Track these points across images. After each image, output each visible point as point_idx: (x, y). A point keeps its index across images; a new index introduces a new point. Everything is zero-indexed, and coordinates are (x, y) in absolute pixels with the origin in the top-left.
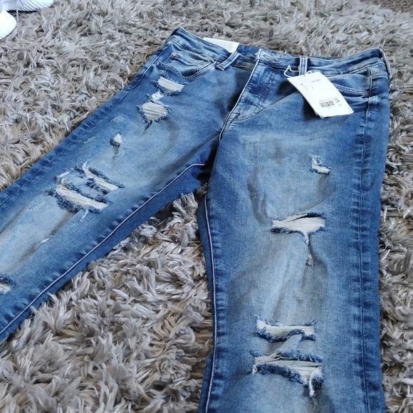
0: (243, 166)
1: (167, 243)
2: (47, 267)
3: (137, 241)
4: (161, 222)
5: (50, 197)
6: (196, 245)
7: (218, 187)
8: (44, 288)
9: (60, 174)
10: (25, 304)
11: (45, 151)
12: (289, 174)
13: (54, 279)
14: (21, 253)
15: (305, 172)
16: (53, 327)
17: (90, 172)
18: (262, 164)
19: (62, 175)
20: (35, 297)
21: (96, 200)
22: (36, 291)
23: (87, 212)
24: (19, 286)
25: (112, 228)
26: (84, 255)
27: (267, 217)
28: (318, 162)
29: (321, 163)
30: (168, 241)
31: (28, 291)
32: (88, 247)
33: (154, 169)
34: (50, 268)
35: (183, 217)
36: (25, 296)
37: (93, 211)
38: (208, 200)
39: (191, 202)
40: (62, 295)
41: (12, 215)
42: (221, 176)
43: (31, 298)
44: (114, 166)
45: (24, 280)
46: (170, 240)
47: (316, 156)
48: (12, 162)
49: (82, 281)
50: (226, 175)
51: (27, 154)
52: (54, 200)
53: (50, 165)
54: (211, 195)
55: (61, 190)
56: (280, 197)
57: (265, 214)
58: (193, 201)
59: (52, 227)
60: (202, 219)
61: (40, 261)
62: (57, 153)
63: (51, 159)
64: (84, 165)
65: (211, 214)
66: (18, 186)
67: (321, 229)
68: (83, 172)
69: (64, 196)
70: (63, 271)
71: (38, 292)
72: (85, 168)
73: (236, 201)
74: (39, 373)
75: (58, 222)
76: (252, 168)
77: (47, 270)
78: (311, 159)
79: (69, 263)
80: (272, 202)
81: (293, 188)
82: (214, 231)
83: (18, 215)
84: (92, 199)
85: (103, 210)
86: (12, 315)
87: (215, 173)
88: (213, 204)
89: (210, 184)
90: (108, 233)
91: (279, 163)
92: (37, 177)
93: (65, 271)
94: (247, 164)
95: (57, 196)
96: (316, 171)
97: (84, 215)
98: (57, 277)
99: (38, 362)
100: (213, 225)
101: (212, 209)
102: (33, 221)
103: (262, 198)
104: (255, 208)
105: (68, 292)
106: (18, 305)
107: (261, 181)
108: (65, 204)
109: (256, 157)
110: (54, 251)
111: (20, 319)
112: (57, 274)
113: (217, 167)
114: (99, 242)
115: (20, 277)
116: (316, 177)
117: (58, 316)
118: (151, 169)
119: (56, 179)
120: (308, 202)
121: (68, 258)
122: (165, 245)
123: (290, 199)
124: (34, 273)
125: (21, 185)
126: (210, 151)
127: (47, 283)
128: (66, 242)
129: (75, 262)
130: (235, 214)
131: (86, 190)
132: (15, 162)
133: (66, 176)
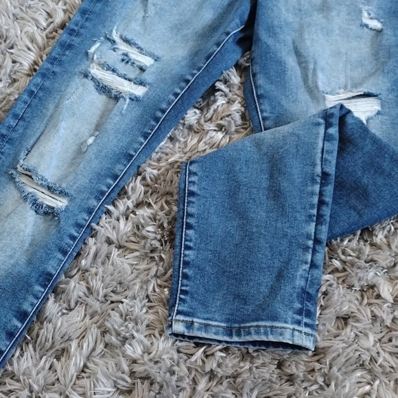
0: (287, 24)
1: (214, 133)
2: (99, 174)
3: (181, 128)
4: (204, 102)
5: (85, 80)
6: (242, 130)
7: (264, 58)
8: (100, 200)
9: (90, 47)
10: (86, 220)
11: (67, 10)
12: (337, 32)
13: (109, 188)
14: (70, 155)
15: (355, 29)
16: (115, 241)
17: (121, 41)
18: (308, 20)
19: (93, 50)
20: (93, 209)
21: (134, 83)
22: (93, 203)
23: (128, 100)
24: (75, 198)
25: (157, 120)
26: (132, 156)
27: (318, 91)
28: (369, 14)
29: (372, 15)
30: (215, 130)
31: (86, 203)
32: (136, 146)
33: (188, 31)
34: (102, 173)
35: (226, 96)
36: (84, 210)
37: (134, 99)
38: (254, 75)
39: (233, 78)
40: (118, 204)
41: (51, 107)
42: (266, 43)
43: (90, 211)
44: (146, 30)
45: (79, 192)
46: (216, 129)
47: (367, 7)
48: (36, 28)
49: (136, 186)
50: (270, 41)
51: (49, 15)
52: (91, 84)
53: (78, 35)
54: (256, 68)
55: (96, 71)
56: (330, 62)
57: (317, 87)
58: (235, 76)
59: (95, 120)
60: (250, 98)
61: (91, 167)
62: (82, 17)
63: (77, 25)
64: (114, 32)
65: (259, 93)
66: (49, 66)
67: (379, 113)
68: (114, 42)
69: (100, 79)
70: (115, 177)
71: (96, 204)
72: (115, 36)
73: (284, 72)
74: (112, 294)
75: (99, 113)
76: (296, 26)
77: (99, 177)
78: (361, 11)
79: (119, 167)
80: (322, 70)
81: (343, 50)
82: (265, 114)
83: (57, 107)
84: (130, 80)
85: (143, 97)
86: (76, 234)
87: (259, 40)
88: (261, 80)
89: (254, 55)
90: (154, 126)
91: (327, 18)
92: (67, 53)
93: (117, 177)
94: (291, 20)
95: (93, 79)
96: (367, 26)
97: (125, 105)
98: (111, 185)
99: (109, 284)
100: (263, 107)
101: (260, 87)
102: (74, 114)
103: (311, 66)
104: (305, 79)
105: (124, 200)
106: (79, 221)
107: (308, 43)
108: (103, 89)
109: (300, 10)
110: (103, 154)
111: (84, 237)
112: (110, 181)
113: (260, 32)
114: (145, 138)
115: (74, 187)
116: (368, 35)
117: (119, 229)
118: (186, 32)
119: (87, 54)
120: (360, 70)
121: (118, 161)
122: (212, 136)
123: (341, 66)
124: (87, 181)
125: (52, 63)
126: (249, 8)
127: (103, 193)
128: (113, 142)
129: (125, 165)
130: (285, 88)
131: (122, 68)
132: (38, 27)
133: (97, 49)
